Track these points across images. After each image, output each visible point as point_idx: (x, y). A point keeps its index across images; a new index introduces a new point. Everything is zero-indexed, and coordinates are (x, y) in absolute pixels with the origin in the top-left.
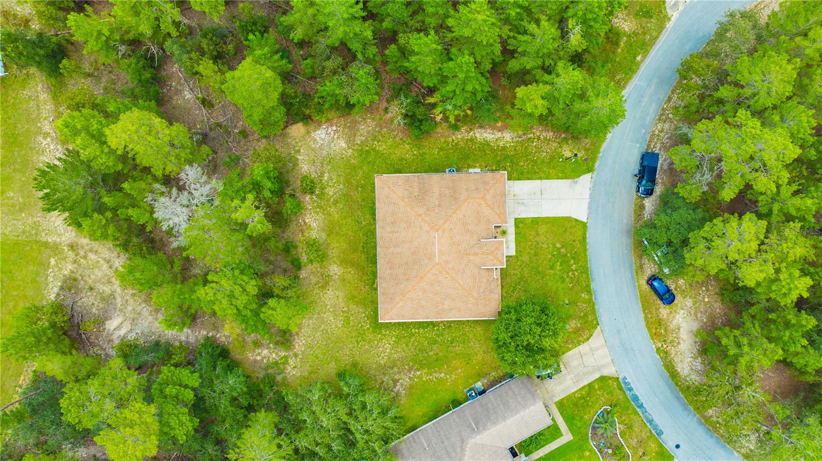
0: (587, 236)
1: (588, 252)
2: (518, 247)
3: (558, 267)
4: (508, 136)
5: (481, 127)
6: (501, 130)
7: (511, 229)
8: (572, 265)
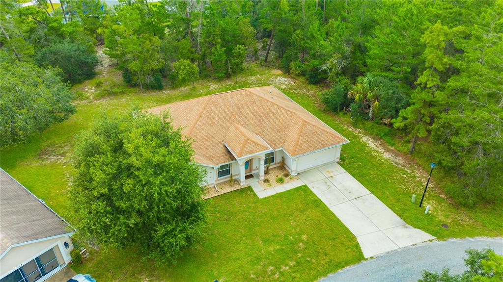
0: (348, 268)
1: (323, 278)
2: (272, 198)
3: (271, 249)
4: (387, 156)
5: (374, 138)
6: (388, 151)
7: (289, 185)
8: (287, 265)
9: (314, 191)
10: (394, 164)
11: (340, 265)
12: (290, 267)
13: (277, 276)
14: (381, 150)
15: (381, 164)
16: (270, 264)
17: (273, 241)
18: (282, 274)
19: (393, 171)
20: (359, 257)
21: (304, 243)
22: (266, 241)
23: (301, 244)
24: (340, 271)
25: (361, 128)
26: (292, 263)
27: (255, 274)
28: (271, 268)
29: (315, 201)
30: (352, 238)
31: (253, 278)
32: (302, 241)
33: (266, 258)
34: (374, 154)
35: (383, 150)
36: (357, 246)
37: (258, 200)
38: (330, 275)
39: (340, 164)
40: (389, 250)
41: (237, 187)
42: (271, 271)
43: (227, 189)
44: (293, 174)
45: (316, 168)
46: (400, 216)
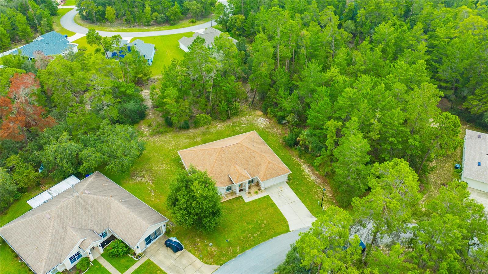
0: (282, 235)
1: (271, 239)
2: (252, 202)
3: (250, 227)
4: (313, 177)
5: (309, 166)
6: (314, 174)
7: (261, 195)
8: (256, 234)
9: (272, 198)
10: (315, 183)
11: (279, 234)
12: (258, 235)
13: (252, 238)
14: (311, 174)
15: (308, 183)
16: (250, 233)
17: (251, 223)
18: (254, 238)
19: (314, 187)
20: (288, 231)
21: (265, 224)
22: (248, 223)
23: (263, 225)
24: (278, 236)
25: (303, 159)
26: (259, 233)
27: (243, 237)
28: (250, 235)
29: (272, 204)
30: (286, 221)
31: (242, 239)
32: (264, 223)
33: (248, 231)
34: (306, 176)
35: (312, 174)
36: (288, 226)
37: (245, 203)
38: (274, 238)
39: (287, 183)
40: (301, 228)
41: (235, 196)
42: (250, 236)
43: (230, 197)
44: (263, 189)
45: (275, 186)
46: (311, 211)
